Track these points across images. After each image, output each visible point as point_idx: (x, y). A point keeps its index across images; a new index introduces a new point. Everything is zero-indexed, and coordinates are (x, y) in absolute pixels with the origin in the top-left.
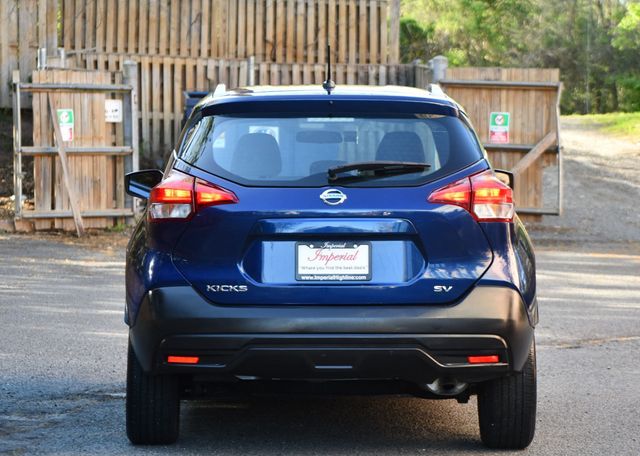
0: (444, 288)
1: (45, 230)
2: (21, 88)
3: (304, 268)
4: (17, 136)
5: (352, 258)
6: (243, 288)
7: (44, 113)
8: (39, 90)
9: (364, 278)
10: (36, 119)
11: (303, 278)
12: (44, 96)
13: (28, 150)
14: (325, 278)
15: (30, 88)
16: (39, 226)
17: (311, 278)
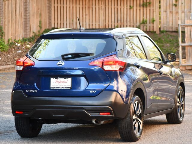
0: (94, 91)
1: (190, 69)
2: (181, 26)
3: (52, 85)
4: (180, 39)
5: (66, 82)
6: (36, 91)
7: (189, 33)
8: (187, 26)
9: (69, 88)
10: (186, 35)
11: (52, 88)
12: (189, 28)
13: (183, 45)
14: (58, 88)
15: (184, 25)
16: (187, 68)
17: (54, 88)
